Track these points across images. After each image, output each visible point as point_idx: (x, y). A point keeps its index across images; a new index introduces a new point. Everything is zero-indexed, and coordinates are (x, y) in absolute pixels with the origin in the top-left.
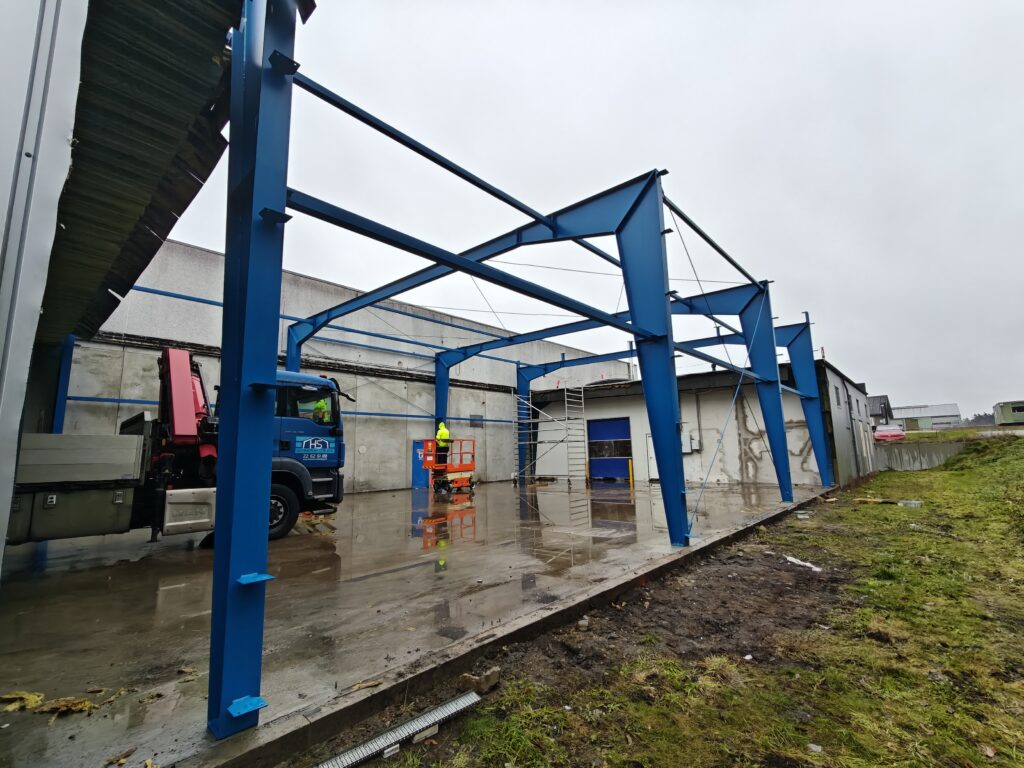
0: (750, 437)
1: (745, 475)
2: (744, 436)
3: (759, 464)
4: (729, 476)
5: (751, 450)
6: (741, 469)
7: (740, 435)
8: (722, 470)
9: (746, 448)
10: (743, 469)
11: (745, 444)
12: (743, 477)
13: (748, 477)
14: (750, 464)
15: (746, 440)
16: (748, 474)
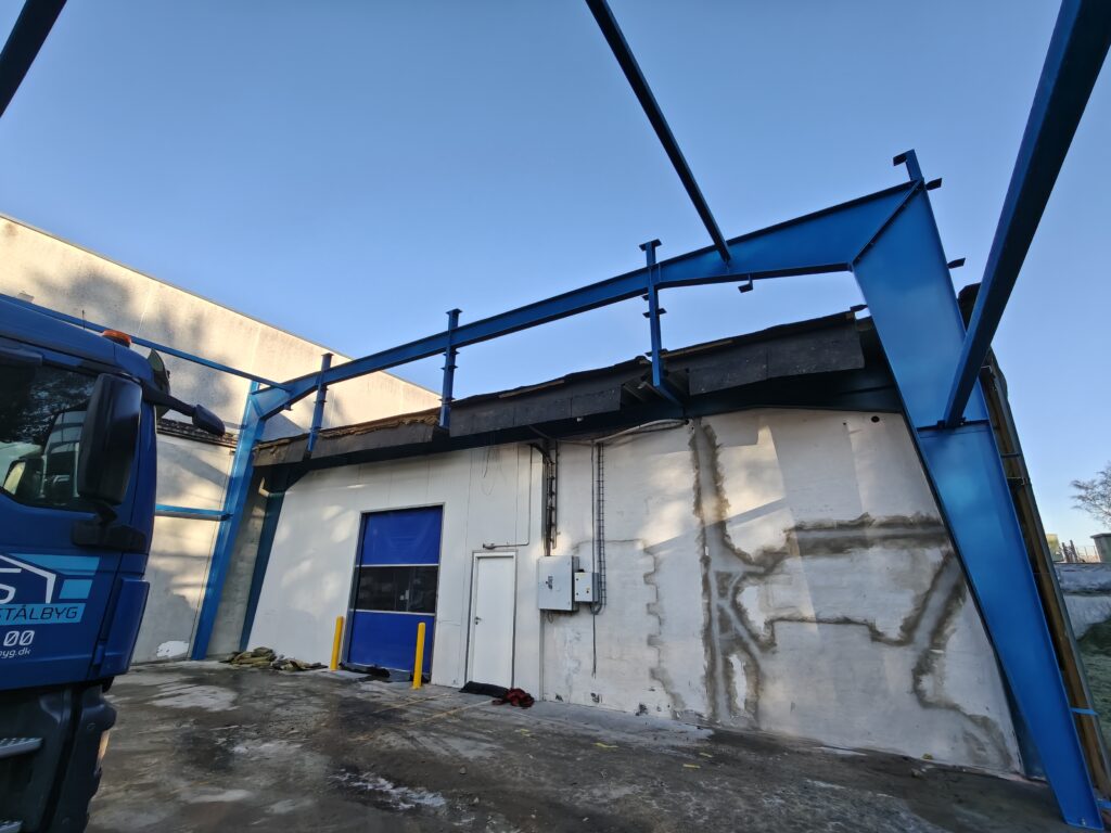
0: (738, 568)
1: (722, 700)
2: (718, 565)
3: (767, 665)
4: (675, 697)
5: (740, 611)
6: (710, 675)
7: (706, 561)
8: (653, 674)
9: (726, 604)
10: (716, 678)
11: (722, 595)
12: (714, 705)
13: (731, 708)
14: (736, 661)
15: (724, 578)
16: (730, 695)
